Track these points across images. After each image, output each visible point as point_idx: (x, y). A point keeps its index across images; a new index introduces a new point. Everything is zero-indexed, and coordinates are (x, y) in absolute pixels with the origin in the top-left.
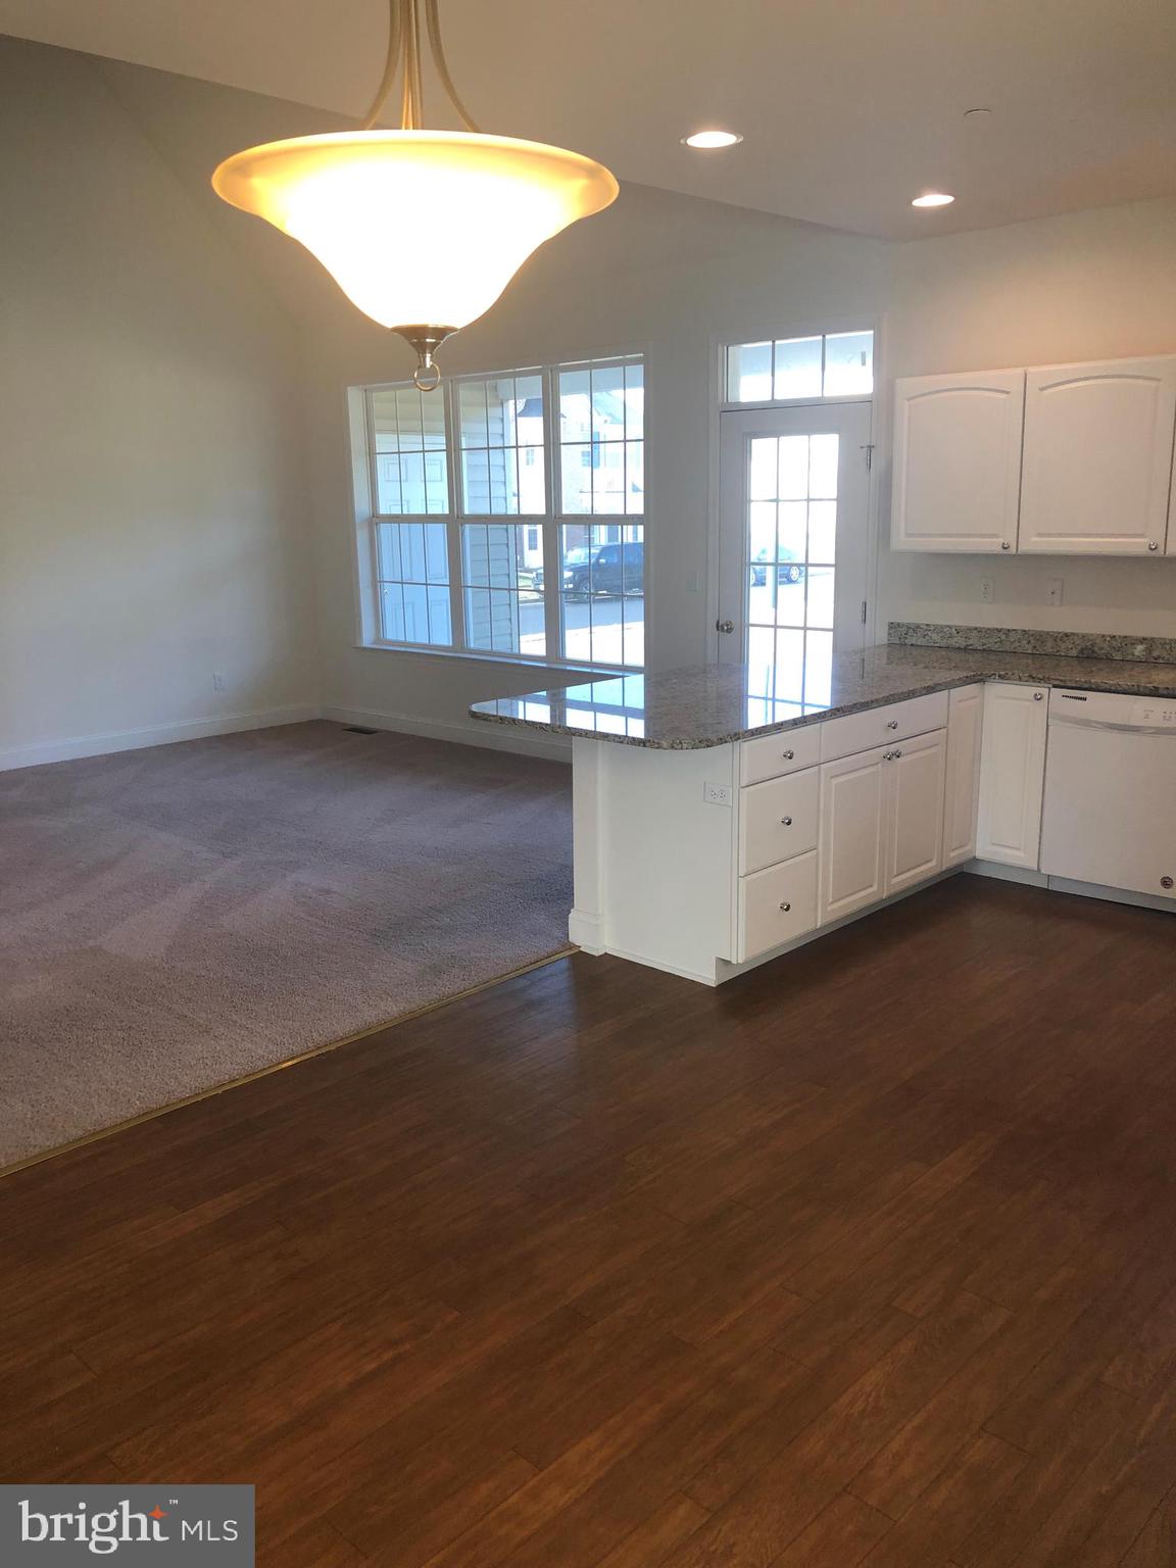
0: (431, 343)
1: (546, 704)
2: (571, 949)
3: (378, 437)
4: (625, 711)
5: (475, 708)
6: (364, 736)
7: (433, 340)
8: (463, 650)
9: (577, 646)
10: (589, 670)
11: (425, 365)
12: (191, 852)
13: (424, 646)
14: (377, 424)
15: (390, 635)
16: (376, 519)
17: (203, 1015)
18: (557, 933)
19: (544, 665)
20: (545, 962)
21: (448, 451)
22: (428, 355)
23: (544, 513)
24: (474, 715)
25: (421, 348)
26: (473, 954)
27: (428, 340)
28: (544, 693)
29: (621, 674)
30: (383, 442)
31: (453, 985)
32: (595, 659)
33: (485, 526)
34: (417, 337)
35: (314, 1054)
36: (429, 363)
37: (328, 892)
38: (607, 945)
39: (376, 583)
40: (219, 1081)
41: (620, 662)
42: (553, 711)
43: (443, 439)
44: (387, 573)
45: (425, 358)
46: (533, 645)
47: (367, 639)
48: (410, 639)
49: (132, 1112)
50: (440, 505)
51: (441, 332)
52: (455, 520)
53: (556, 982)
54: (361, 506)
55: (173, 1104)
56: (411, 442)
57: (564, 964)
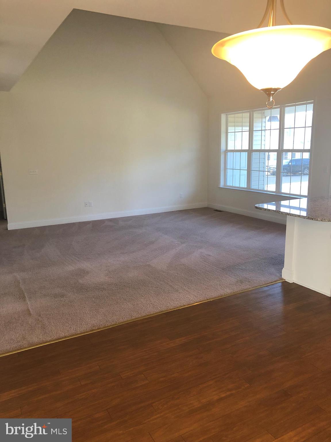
0: (273, 93)
1: (274, 205)
2: (282, 280)
3: (229, 128)
4: (300, 209)
5: (257, 205)
6: (219, 212)
7: (273, 92)
8: (250, 189)
9: (285, 188)
10: (289, 196)
11: (270, 100)
12: (173, 241)
13: (238, 187)
14: (229, 124)
15: (228, 184)
16: (227, 151)
17: (176, 286)
18: (278, 275)
19: (275, 194)
20: (274, 283)
21: (250, 131)
22: (271, 97)
23: (278, 149)
24: (256, 207)
25: (269, 95)
26: (252, 278)
27: (272, 92)
28: (274, 202)
29: (299, 197)
30: (231, 129)
31: (246, 287)
32: (291, 193)
33: (259, 153)
34: (268, 92)
35: (206, 301)
36: (271, 99)
37: (210, 255)
38: (294, 280)
39: (225, 169)
40: (181, 305)
41: (299, 194)
42: (277, 207)
43: (248, 128)
44: (229, 166)
45: (270, 98)
46: (271, 187)
47: (222, 185)
48: (234, 185)
49: (158, 311)
50: (246, 147)
51: (276, 90)
52: (250, 151)
53: (277, 289)
54: (223, 147)
55: (168, 310)
56: (239, 129)
57: (280, 284)
